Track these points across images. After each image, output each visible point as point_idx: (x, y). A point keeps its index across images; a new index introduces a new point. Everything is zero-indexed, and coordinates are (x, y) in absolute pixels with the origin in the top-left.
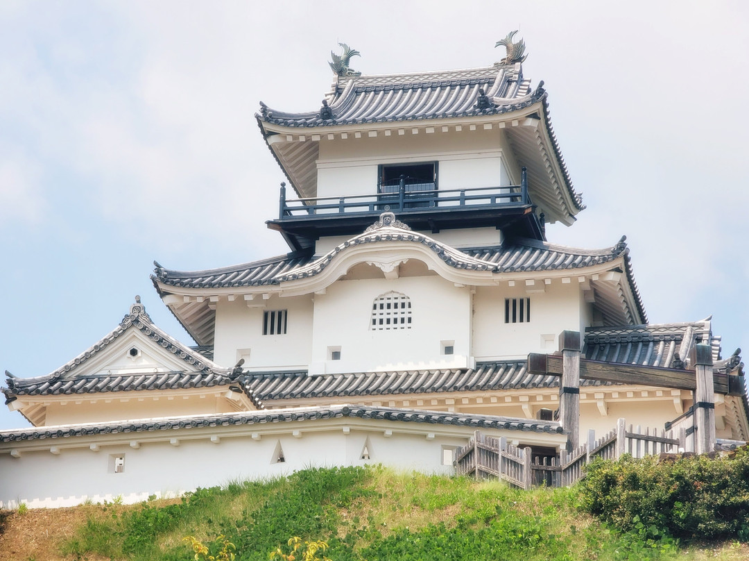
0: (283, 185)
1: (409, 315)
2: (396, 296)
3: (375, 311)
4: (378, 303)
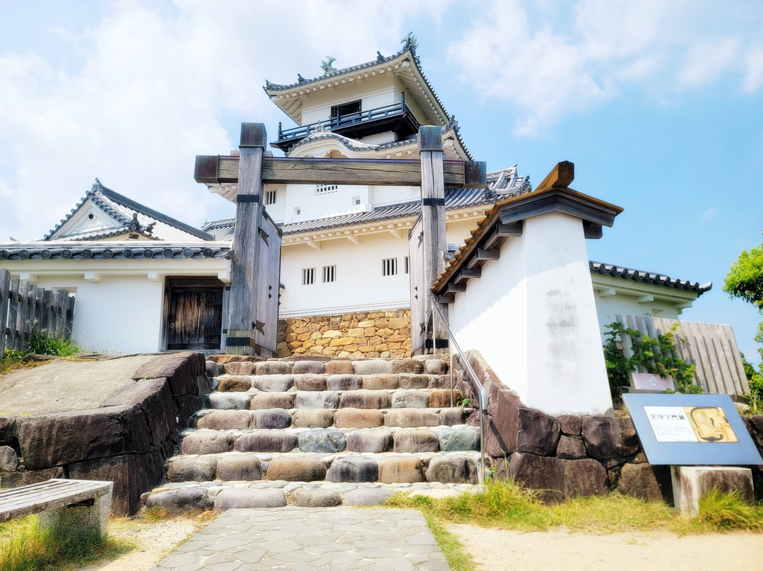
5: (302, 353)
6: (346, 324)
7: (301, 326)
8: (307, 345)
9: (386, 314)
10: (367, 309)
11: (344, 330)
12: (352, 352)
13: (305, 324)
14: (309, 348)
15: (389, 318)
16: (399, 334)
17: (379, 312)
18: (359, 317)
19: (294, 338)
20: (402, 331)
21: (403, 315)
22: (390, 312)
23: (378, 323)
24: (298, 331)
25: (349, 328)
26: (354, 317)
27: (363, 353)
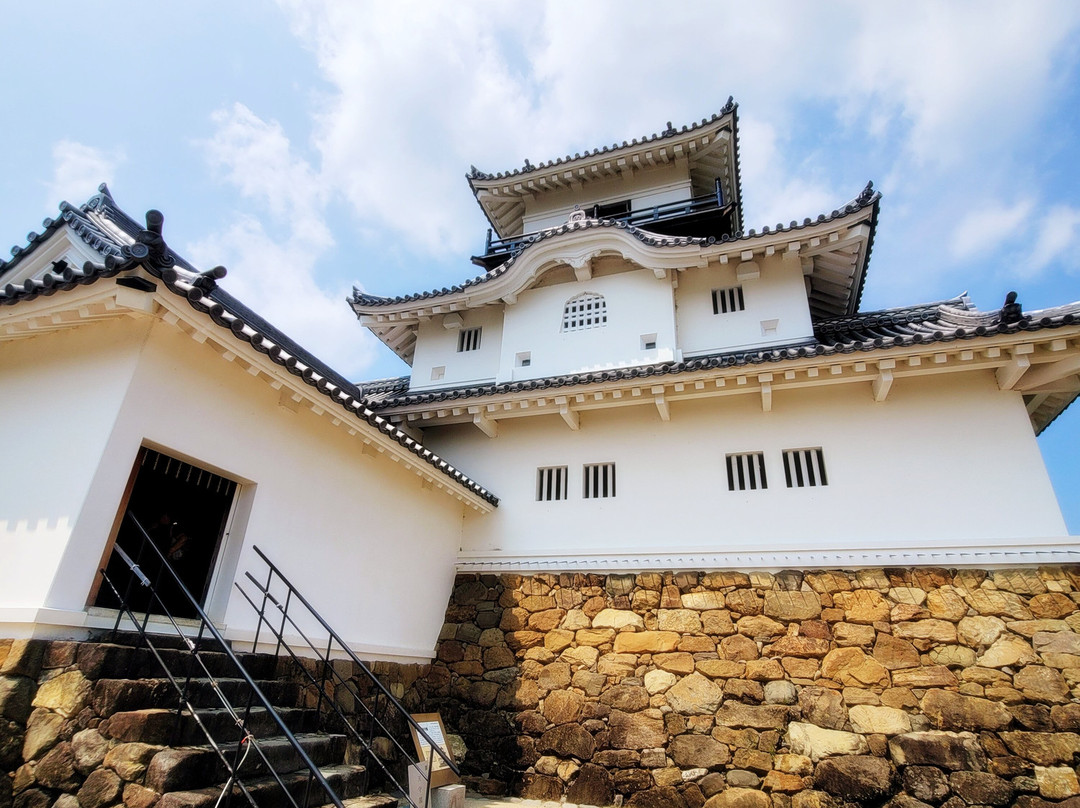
0: (490, 231)
1: (604, 315)
2: (589, 297)
3: (567, 315)
4: (570, 307)
5: (544, 663)
6: (650, 596)
7: (537, 592)
8: (555, 641)
9: (754, 580)
10: (698, 564)
11: (648, 611)
12: (682, 675)
13: (545, 588)
14: (560, 651)
15: (764, 589)
16: (801, 634)
17: (731, 574)
18: (683, 582)
19: (521, 620)
20: (810, 627)
21: (799, 586)
22: (765, 575)
23: (735, 599)
24: (529, 604)
25: (658, 606)
26: (668, 581)
27: (711, 678)
